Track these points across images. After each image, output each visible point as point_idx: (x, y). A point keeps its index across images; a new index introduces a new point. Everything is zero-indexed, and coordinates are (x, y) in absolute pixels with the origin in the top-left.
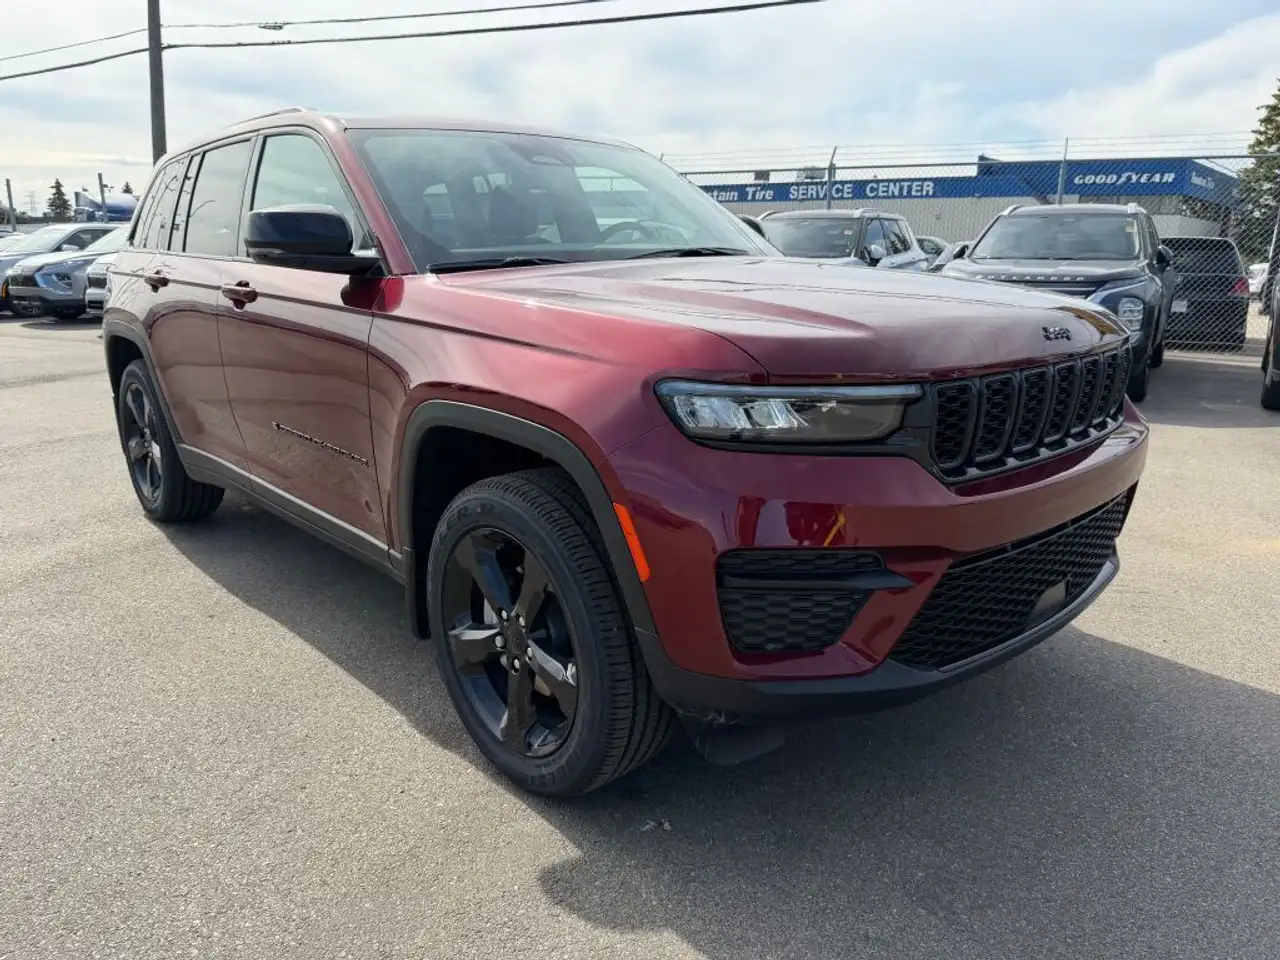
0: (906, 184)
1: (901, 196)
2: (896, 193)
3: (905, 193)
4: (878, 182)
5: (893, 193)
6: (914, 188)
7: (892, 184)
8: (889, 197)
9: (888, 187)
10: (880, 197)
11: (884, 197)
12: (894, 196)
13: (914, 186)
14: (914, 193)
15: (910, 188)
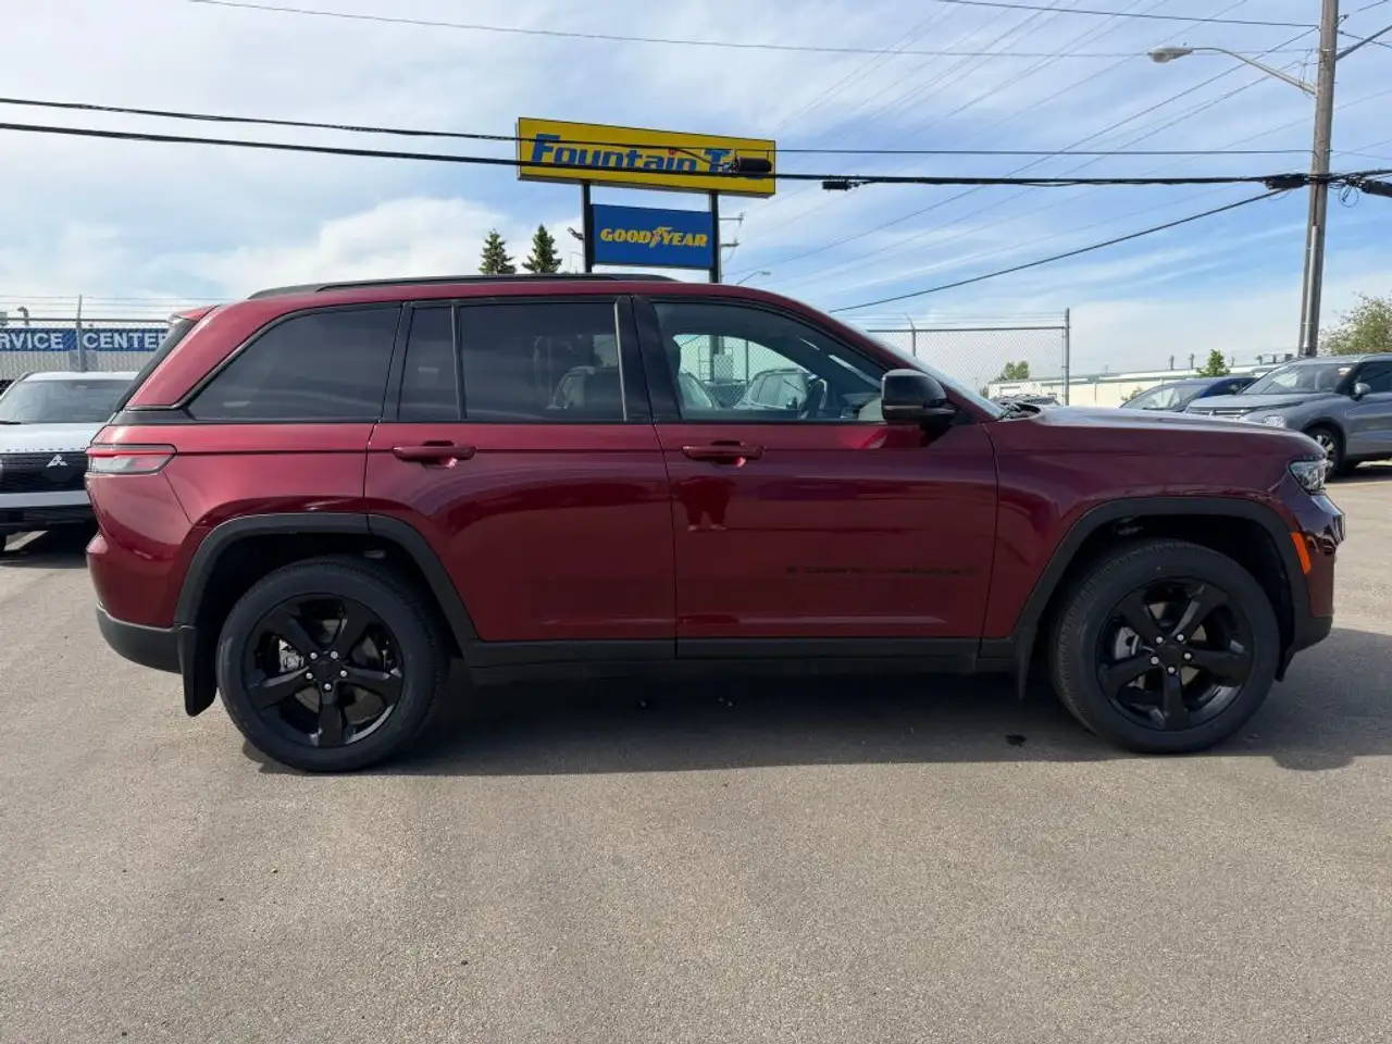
0: (135, 335)
1: (130, 348)
2: (125, 345)
3: (136, 345)
4: (98, 331)
5: (120, 344)
6: (147, 341)
7: (116, 336)
8: (113, 349)
9: (112, 337)
10: (101, 350)
11: (107, 349)
12: (121, 348)
13: (146, 338)
14: (147, 345)
15: (141, 340)
